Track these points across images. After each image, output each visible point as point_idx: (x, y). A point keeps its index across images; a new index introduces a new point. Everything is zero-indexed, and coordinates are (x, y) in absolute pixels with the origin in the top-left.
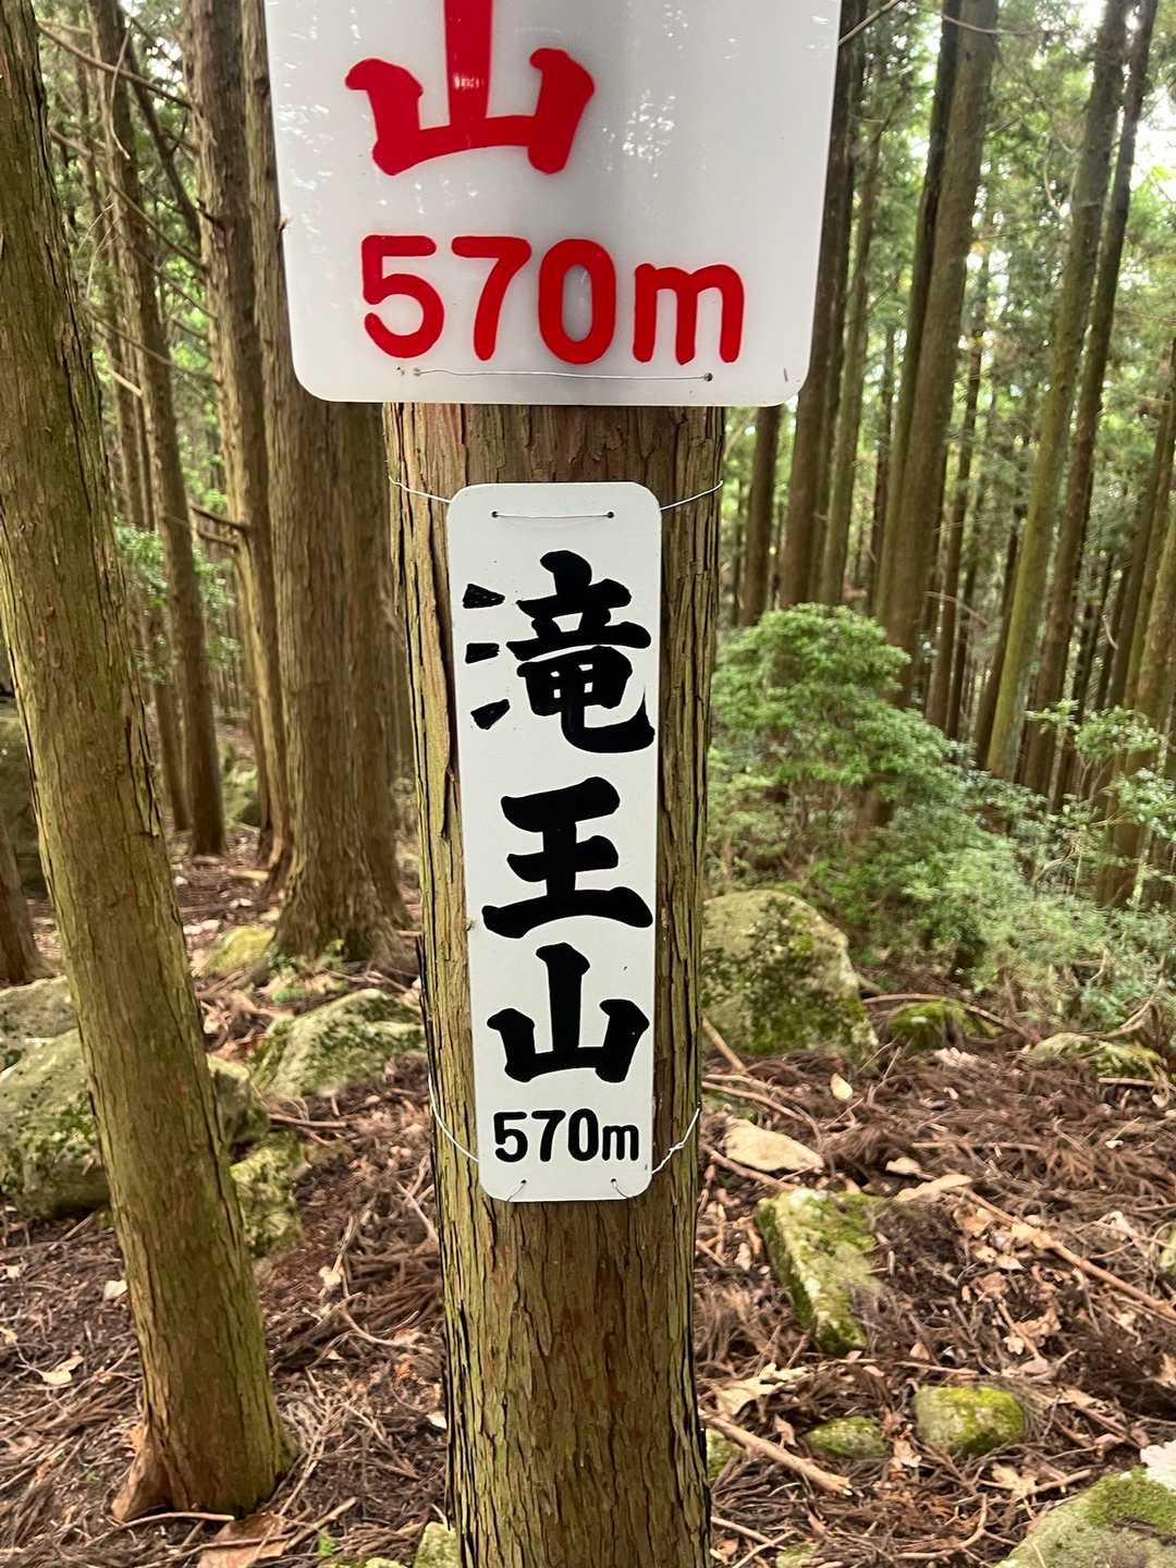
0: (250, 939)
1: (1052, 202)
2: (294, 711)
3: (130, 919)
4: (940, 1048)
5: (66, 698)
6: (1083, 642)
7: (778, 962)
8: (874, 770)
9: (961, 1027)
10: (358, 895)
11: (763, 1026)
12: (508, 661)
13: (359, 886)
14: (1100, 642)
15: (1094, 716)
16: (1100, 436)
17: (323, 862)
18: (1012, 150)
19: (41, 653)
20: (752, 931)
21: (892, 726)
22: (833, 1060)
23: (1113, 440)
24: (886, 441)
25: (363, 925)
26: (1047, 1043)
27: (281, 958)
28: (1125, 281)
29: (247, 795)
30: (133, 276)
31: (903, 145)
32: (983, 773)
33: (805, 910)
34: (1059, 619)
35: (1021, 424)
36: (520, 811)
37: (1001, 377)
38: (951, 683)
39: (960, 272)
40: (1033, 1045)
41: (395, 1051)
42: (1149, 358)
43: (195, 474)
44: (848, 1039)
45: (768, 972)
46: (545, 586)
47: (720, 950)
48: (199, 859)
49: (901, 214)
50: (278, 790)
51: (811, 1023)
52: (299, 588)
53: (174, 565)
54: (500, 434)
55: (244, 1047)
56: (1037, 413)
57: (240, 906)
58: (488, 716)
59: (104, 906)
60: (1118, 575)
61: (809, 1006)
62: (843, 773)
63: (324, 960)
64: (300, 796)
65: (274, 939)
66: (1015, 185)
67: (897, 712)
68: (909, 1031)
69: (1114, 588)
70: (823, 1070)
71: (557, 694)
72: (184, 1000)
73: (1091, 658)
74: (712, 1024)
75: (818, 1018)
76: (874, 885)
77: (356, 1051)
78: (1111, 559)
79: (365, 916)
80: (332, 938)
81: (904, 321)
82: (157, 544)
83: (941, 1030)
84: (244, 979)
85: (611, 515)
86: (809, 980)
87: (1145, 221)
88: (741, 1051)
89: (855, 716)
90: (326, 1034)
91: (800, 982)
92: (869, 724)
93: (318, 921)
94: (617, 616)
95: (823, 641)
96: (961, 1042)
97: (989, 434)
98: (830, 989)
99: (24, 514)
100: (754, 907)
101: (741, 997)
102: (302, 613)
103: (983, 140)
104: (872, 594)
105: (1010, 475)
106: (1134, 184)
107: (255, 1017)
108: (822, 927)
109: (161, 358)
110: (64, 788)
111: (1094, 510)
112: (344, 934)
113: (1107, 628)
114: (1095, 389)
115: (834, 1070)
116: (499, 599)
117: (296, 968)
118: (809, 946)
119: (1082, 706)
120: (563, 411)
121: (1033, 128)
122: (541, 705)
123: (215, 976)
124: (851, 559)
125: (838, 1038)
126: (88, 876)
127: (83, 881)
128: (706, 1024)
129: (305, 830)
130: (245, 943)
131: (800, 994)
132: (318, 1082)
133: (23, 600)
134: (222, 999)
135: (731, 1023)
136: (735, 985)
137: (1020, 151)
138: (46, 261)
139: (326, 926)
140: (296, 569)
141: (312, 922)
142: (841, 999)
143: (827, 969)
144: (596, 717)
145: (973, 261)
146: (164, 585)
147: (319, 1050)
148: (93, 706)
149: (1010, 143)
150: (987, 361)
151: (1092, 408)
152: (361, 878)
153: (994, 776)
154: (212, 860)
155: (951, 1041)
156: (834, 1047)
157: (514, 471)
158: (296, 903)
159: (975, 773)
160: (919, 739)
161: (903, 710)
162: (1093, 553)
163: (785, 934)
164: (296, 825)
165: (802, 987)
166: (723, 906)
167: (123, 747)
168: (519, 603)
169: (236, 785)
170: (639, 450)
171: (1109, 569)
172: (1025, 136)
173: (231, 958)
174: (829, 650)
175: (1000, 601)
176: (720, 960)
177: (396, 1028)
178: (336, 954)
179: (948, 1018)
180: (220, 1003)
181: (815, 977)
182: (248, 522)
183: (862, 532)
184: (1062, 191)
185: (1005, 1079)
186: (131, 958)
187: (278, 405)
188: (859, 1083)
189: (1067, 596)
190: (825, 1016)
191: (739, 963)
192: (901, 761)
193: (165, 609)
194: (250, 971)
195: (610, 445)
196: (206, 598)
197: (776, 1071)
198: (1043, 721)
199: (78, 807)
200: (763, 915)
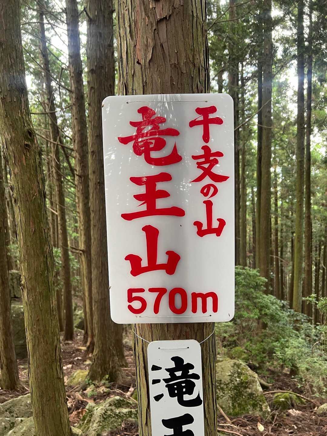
0: (81, 374)
1: (291, 155)
2: (96, 307)
3: (53, 404)
4: (289, 409)
5: (40, 342)
6: (316, 266)
7: (238, 384)
8: (261, 314)
9: (295, 401)
10: (113, 361)
11: (235, 406)
12: (163, 384)
13: (113, 358)
14: (320, 266)
15: (322, 298)
16: (312, 212)
17: (102, 351)
18: (279, 144)
19: (34, 330)
20: (230, 374)
21: (265, 301)
22: (257, 417)
23: (316, 213)
24: (254, 215)
25: (114, 371)
26: (322, 406)
27: (90, 381)
28: (313, 173)
29: (80, 318)
30: (57, 186)
31: (251, 144)
32: (292, 310)
33: (245, 366)
34: (308, 263)
35: (290, 209)
36: (167, 423)
37: (283, 198)
38: (280, 278)
39: (269, 173)
40: (318, 407)
41: (124, 418)
42: (322, 191)
43: (70, 229)
44: (261, 409)
45: (236, 388)
46: (172, 365)
47: (221, 380)
48: (66, 342)
49: (252, 161)
50: (90, 324)
51: (250, 404)
52: (98, 273)
53: (64, 257)
54: (160, 328)
55: (79, 413)
56: (294, 207)
57: (78, 359)
58: (158, 398)
59: (46, 401)
60: (323, 247)
61: (249, 399)
62: (252, 315)
63: (103, 382)
64: (97, 331)
65: (88, 375)
66: (280, 152)
67: (265, 296)
68: (280, 403)
69: (322, 251)
70: (255, 421)
71: (176, 392)
72: (67, 427)
73: (319, 271)
74: (220, 406)
75: (252, 402)
76: (264, 349)
77: (113, 419)
78: (320, 243)
79: (115, 367)
80: (105, 375)
81: (256, 185)
82: (59, 251)
83: (289, 402)
84: (79, 388)
85: (188, 348)
86: (248, 390)
87: (315, 161)
88: (229, 414)
89: (253, 298)
90: (104, 413)
91: (245, 391)
92: (258, 300)
93: (101, 369)
94: (191, 372)
95: (243, 277)
96: (296, 406)
97: (282, 213)
98: (254, 392)
99: (33, 294)
100: (229, 366)
101: (228, 396)
102: (99, 279)
103: (271, 142)
104: (255, 255)
105: (289, 223)
106: (311, 150)
107: (82, 402)
108: (250, 372)
109: (63, 207)
110: (38, 367)
111: (314, 230)
112: (109, 373)
113: (322, 262)
114: (309, 199)
115: (258, 421)
116: (160, 368)
117: (94, 385)
118: (247, 378)
119: (318, 295)
120: (175, 325)
121: (283, 139)
122: (172, 395)
123: (71, 387)
124: (248, 245)
125: (259, 409)
126: (42, 392)
127: (41, 394)
128: (218, 406)
129: (98, 341)
130: (80, 375)
131: (246, 394)
132: (101, 431)
133: (31, 316)
134: (73, 395)
135: (226, 405)
136: (226, 392)
137: (281, 144)
138: (44, 233)
139: (103, 370)
140: (98, 268)
141: (100, 370)
142: (258, 396)
143: (253, 386)
144: (187, 397)
145: (272, 169)
146: (61, 262)
147: (102, 419)
148: (47, 343)
149: (278, 142)
150: (279, 194)
151: (309, 205)
152: (114, 355)
153: (295, 311)
154: (70, 342)
155: (293, 406)
156: (257, 412)
157: (164, 337)
158: (95, 364)
159: (290, 310)
160: (273, 303)
161: (267, 295)
162: (315, 242)
163: (240, 374)
164: (95, 340)
165: (246, 392)
166: (221, 366)
167: (54, 354)
168: (166, 369)
169: (77, 315)
170: (194, 331)
171: (320, 246)
172: (282, 140)
173: (76, 380)
174: (244, 279)
175: (291, 255)
176: (221, 384)
177: (125, 410)
178: (107, 380)
179: (291, 398)
180: (72, 397)
181: (249, 388)
182: (85, 249)
183: (250, 238)
184: (293, 153)
185: (311, 420)
186: (53, 417)
187: (94, 226)
188: (266, 425)
189: (309, 257)
190: (254, 401)
191: (226, 385)
192: (268, 311)
193: (60, 269)
194: (81, 385)
195: (187, 331)
196: (72, 265)
197: (240, 422)
198: (307, 300)
199: (41, 372)
200: (232, 368)
